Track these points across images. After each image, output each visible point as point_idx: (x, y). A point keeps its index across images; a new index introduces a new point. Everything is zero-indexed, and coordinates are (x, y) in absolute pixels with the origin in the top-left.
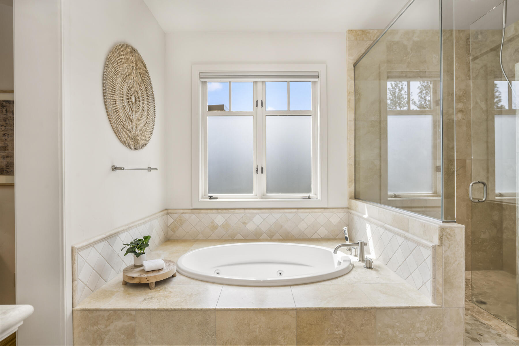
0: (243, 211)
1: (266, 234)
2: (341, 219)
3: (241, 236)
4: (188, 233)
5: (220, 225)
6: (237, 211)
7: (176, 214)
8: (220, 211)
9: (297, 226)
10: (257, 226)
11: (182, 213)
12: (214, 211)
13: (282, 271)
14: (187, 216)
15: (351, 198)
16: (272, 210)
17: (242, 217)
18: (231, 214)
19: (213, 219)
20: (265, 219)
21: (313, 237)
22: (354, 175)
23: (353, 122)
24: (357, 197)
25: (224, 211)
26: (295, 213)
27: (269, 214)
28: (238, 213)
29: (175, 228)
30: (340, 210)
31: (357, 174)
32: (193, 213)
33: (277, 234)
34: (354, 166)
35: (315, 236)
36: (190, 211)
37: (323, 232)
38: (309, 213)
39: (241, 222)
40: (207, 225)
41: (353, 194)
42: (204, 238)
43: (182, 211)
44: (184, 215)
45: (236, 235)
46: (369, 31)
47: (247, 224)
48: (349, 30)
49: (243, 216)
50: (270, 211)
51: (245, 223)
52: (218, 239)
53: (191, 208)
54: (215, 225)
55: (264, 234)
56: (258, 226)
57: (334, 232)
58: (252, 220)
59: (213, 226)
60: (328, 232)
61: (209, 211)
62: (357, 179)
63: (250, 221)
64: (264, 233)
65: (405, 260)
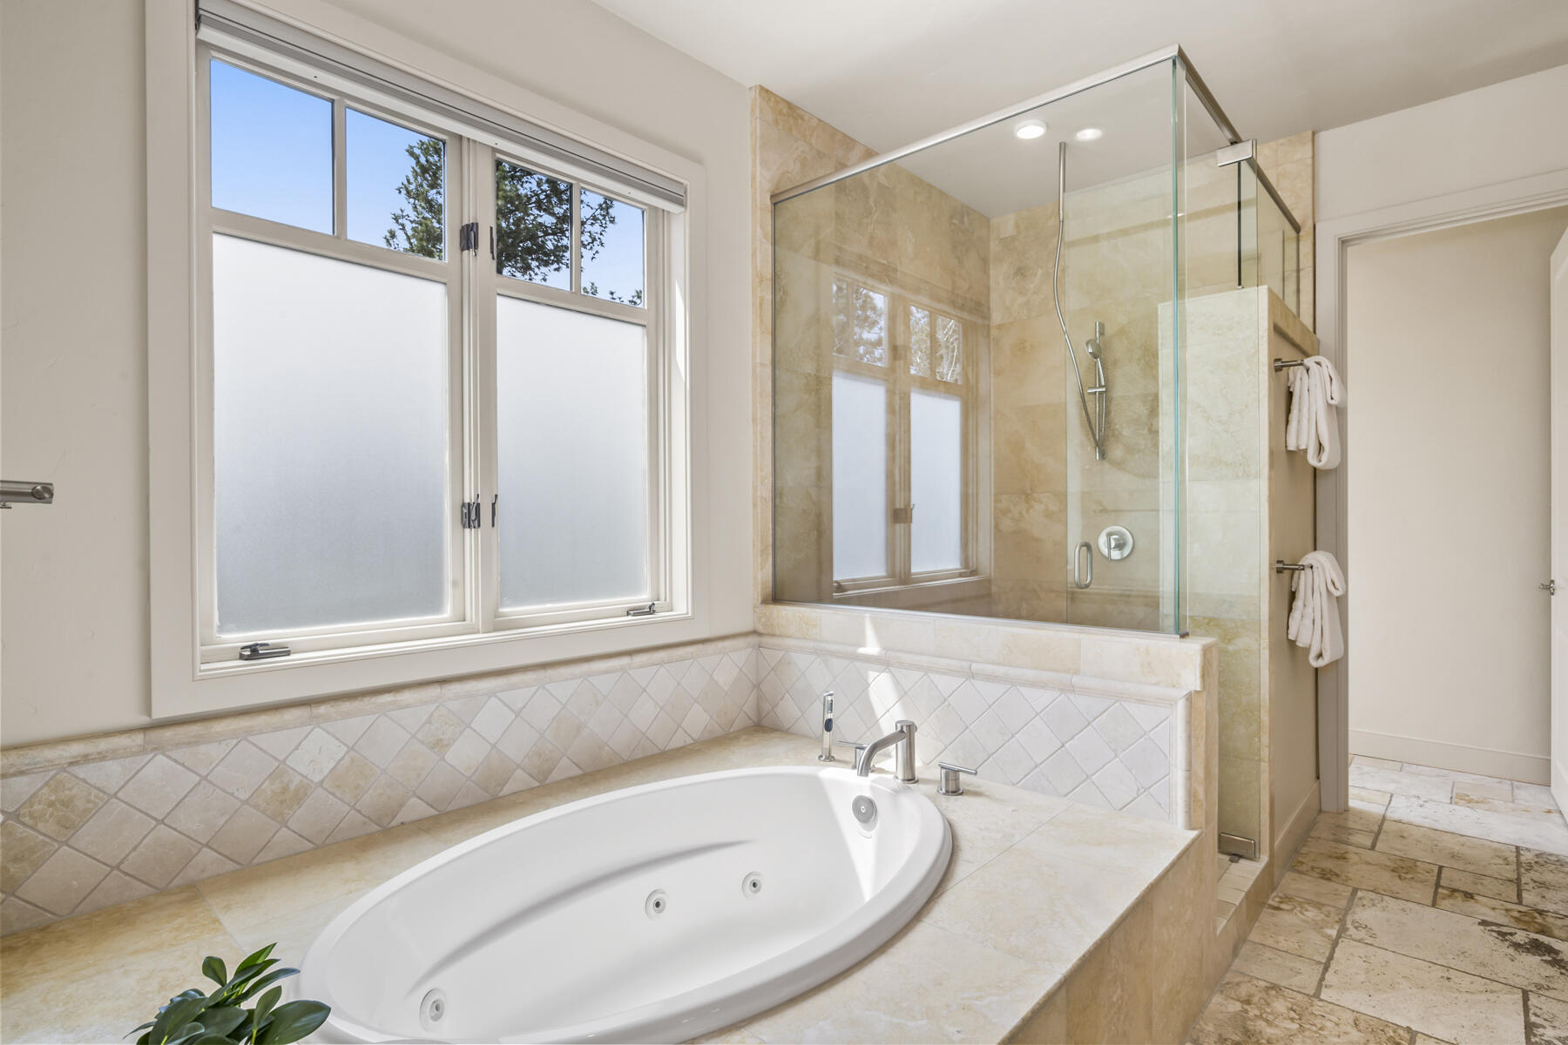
0: (434, 691)
1: (523, 769)
2: (741, 670)
3: (425, 805)
4: (117, 867)
5: (317, 779)
6: (407, 697)
7: (21, 773)
8: (322, 709)
9: (626, 716)
10: (490, 747)
11: (71, 764)
12: (290, 715)
13: (663, 893)
14: (110, 774)
15: (765, 602)
16: (550, 673)
17: (429, 721)
18: (377, 715)
19: (281, 758)
20: (521, 710)
21: (674, 745)
22: (771, 532)
23: (769, 370)
24: (777, 595)
25: (346, 706)
26: (623, 670)
27: (534, 688)
28: (408, 706)
29: (16, 860)
30: (740, 642)
31: (778, 529)
32: (159, 749)
33: (565, 759)
34: (770, 504)
35: (679, 740)
36: (139, 739)
37: (698, 721)
38: (661, 663)
39: (422, 742)
40: (244, 796)
41: (769, 589)
42: (230, 866)
43: (76, 749)
44: (81, 771)
45: (401, 806)
46: (803, 113)
47: (448, 746)
48: (762, 88)
49: (432, 715)
50: (541, 674)
51: (439, 745)
52: (311, 846)
53: (143, 720)
54: (292, 787)
55: (519, 770)
56: (494, 746)
57: (725, 713)
58: (469, 726)
59: (285, 789)
60: (711, 717)
61: (262, 720)
62: (778, 544)
63: (462, 732)
64: (519, 766)
65: (1063, 746)
